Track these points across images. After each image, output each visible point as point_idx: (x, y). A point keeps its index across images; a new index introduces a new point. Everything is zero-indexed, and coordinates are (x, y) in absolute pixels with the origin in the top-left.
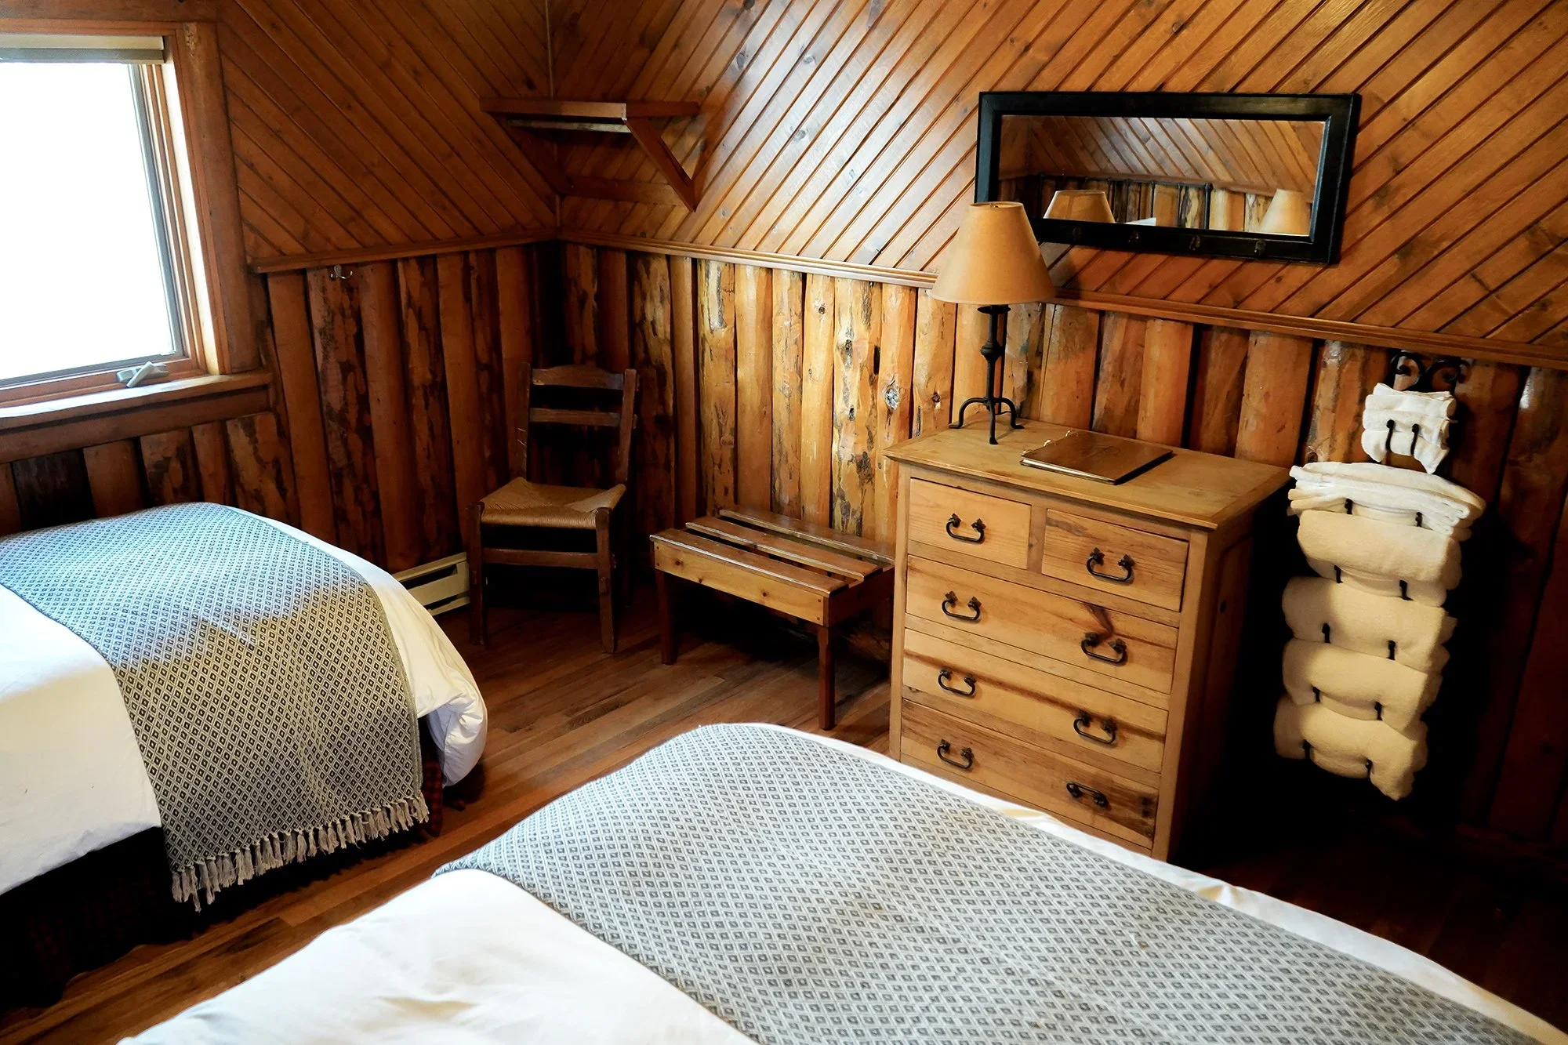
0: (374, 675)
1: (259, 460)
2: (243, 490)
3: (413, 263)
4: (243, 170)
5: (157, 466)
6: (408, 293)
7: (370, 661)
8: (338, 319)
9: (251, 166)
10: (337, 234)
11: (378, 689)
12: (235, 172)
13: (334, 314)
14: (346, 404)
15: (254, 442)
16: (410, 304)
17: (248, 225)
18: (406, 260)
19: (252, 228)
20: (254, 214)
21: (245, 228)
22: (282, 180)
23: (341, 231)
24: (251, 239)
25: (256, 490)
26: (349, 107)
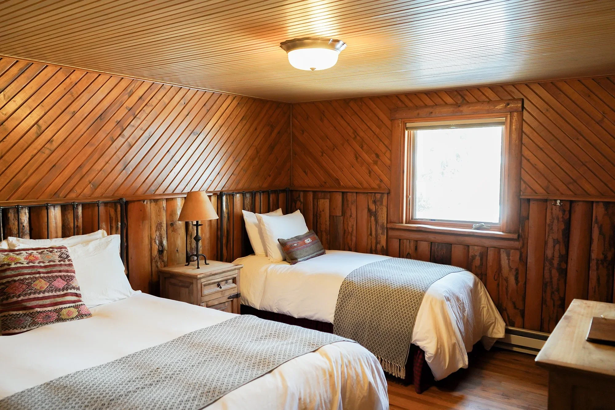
0: (404, 318)
1: (510, 267)
2: (502, 276)
3: (601, 204)
4: (524, 162)
5: (472, 256)
6: (596, 217)
7: (405, 313)
8: (556, 221)
9: (528, 160)
10: (563, 188)
11: (402, 323)
12: (521, 163)
13: (554, 219)
14: (553, 256)
15: (509, 259)
16: (597, 222)
17: (523, 181)
18: (597, 202)
19: (525, 182)
20: (526, 177)
21: (522, 182)
22: (540, 166)
23: (565, 187)
24: (523, 186)
25: (506, 277)
26: (578, 139)
